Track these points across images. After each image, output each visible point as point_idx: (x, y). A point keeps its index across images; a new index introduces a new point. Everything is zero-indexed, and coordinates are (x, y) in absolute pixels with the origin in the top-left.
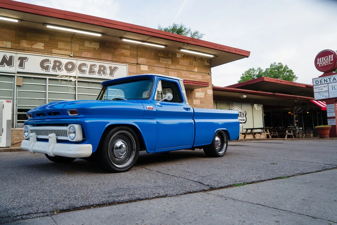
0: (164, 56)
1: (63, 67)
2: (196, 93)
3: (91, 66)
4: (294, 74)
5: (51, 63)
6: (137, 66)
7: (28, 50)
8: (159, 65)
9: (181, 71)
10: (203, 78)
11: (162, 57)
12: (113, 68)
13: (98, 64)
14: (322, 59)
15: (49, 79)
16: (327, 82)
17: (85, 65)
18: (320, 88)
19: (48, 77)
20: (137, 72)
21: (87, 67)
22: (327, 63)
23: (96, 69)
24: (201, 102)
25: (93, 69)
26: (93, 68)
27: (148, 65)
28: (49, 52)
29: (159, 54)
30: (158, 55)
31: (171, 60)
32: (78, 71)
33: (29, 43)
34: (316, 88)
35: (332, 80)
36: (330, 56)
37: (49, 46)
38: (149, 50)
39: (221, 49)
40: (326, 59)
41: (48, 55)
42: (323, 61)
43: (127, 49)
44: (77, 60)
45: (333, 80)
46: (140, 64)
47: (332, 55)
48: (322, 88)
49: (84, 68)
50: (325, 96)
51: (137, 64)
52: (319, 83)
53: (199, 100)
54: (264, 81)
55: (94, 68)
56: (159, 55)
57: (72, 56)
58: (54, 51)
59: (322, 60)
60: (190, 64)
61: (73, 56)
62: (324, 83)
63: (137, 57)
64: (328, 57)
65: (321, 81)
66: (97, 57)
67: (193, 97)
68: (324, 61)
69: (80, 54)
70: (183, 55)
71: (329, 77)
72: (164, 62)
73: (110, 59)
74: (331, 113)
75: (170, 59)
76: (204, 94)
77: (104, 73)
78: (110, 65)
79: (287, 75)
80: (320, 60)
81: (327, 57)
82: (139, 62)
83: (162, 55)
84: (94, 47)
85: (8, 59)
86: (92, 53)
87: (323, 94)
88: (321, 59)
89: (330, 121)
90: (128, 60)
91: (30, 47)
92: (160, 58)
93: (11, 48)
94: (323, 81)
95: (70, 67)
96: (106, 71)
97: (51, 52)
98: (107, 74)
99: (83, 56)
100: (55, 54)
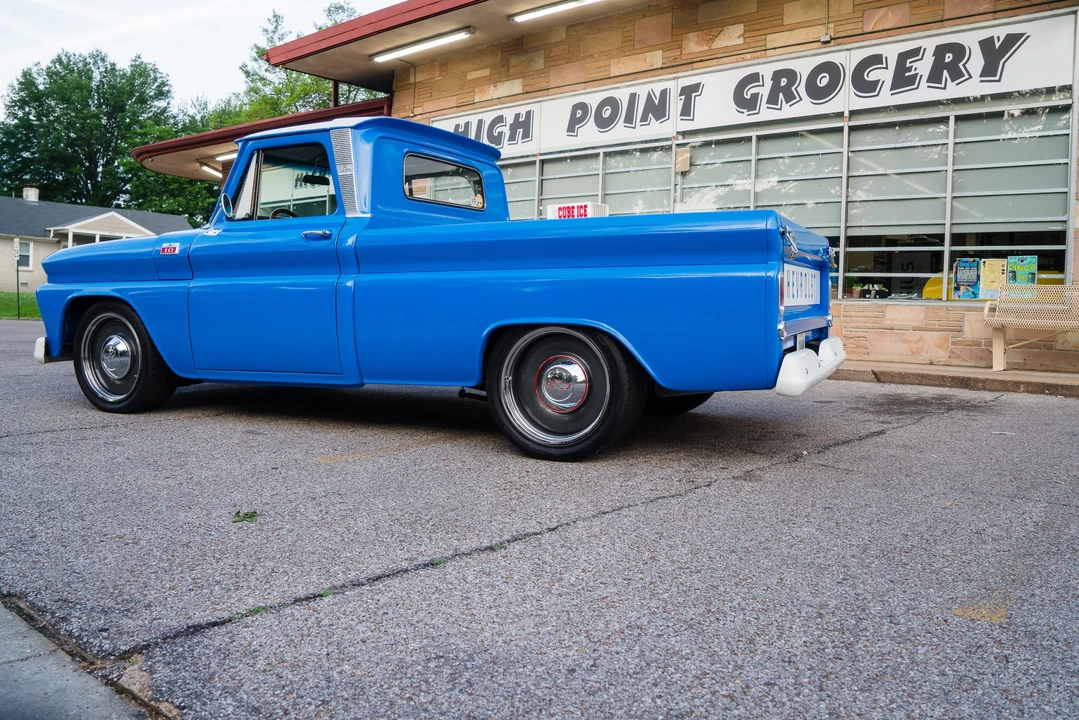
1: (802, 89)
3: (903, 57)
5: (763, 85)
7: (701, 61)
12: (997, 45)
13: (930, 41)
15: (759, 138)
17: (876, 60)
19: (755, 134)
21: (886, 68)
23: (923, 67)
25: (910, 69)
26: (908, 65)
28: (758, 49)
32: (852, 89)
33: (705, 37)
37: (759, 26)
41: (755, 58)
44: (848, 50)
49: (872, 75)
55: (915, 65)
57: (827, 42)
58: (775, 39)
61: (832, 39)
66: (925, 14)
69: (860, 25)
73: (985, 7)
77: (956, 75)
78: (985, 34)
85: (657, 102)
86: (904, 7)
91: (706, 48)
93: (662, 68)
95: (823, 81)
96: (964, 65)
97: (763, 48)
98: (971, 77)
99: (869, 30)
100: (775, 48)
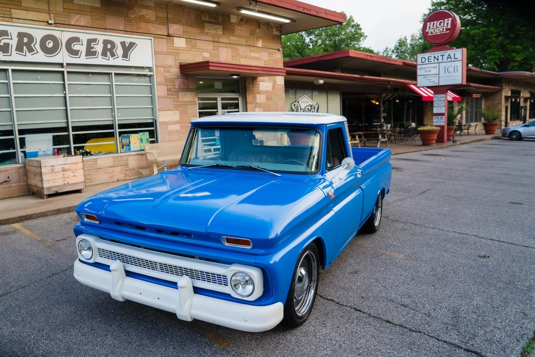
0: (212, 20)
1: (38, 46)
2: (261, 84)
3: (90, 41)
4: (362, 31)
5: (12, 39)
6: (168, 40)
8: (204, 37)
9: (237, 47)
10: (270, 58)
11: (208, 22)
12: (127, 45)
13: (101, 37)
14: (434, 24)
15: (13, 71)
16: (438, 60)
17: (76, 40)
18: (427, 69)
19: (10, 68)
20: (169, 50)
21: (82, 45)
22: (441, 31)
23: (99, 48)
24: (268, 99)
25: (93, 48)
26: (92, 46)
27: (186, 37)
28: (6, 16)
29: (203, 16)
30: (201, 18)
31: (221, 27)
32: (67, 53)
34: (421, 69)
35: (445, 57)
36: (446, 20)
38: (186, 9)
39: (305, 11)
40: (440, 25)
41: (4, 21)
42: (435, 27)
43: (149, 8)
44: (62, 31)
45: (448, 58)
46: (173, 37)
47: (450, 19)
48: (429, 69)
49: (76, 47)
50: (434, 82)
51: (169, 36)
52: (427, 62)
53: (265, 95)
54: (349, 56)
55: (95, 46)
56: (203, 19)
57: (52, 24)
58: (16, 13)
59: (433, 26)
60: (251, 34)
61: (55, 23)
62: (433, 62)
63: (167, 22)
64: (444, 21)
65: (429, 58)
66: (98, 23)
67: (256, 91)
68: (437, 27)
69: (67, 20)
70: (240, 17)
71: (442, 53)
72: (211, 32)
73: (122, 28)
74: (439, 108)
75: (220, 25)
76: (271, 84)
77: (113, 55)
78: (123, 40)
79: (351, 32)
80: (432, 25)
81: (442, 21)
82: (171, 32)
83: (207, 19)
84: (90, 5)
86: (88, 18)
87: (431, 78)
88: (432, 23)
89: (437, 119)
90: (152, 28)
92: (206, 24)
94: (432, 58)
95: (50, 44)
96: (115, 51)
97: (9, 16)
98: (118, 57)
99: (73, 24)
100: (18, 19)
